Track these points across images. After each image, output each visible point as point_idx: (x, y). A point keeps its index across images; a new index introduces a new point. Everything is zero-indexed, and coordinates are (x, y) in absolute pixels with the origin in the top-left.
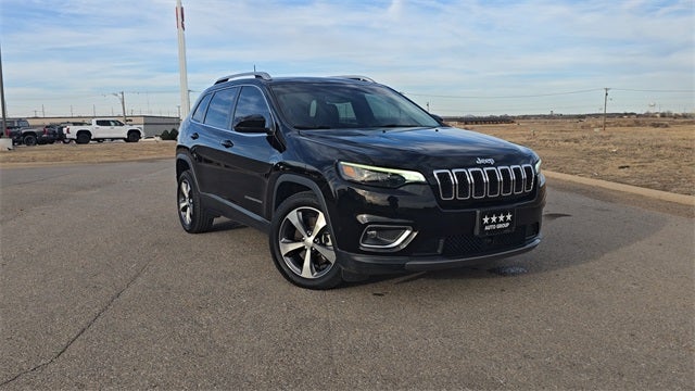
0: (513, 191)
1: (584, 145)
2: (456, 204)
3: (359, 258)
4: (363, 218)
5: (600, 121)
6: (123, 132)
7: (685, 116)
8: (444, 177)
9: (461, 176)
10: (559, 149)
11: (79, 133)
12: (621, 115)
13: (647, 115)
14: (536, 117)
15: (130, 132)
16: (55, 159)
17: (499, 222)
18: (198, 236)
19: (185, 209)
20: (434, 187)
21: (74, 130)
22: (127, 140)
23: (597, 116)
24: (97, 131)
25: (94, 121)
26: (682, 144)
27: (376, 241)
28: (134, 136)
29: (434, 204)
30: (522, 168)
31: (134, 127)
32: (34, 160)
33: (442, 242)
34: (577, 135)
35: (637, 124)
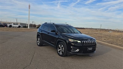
0: (93, 45)
1: (98, 35)
2: (85, 46)
3: (70, 53)
4: (72, 47)
5: (100, 30)
7: (114, 30)
8: (83, 42)
9: (86, 42)
10: (94, 35)
11: (10, 25)
12: (103, 29)
13: (107, 29)
14: (89, 28)
15: (19, 26)
16: (7, 30)
17: (90, 49)
18: (41, 47)
19: (38, 42)
20: (82, 43)
21: (9, 25)
23: (99, 29)
24: (13, 25)
26: (114, 36)
27: (73, 50)
28: (19, 27)
29: (82, 45)
30: (92, 41)
32: (3, 30)
33: (82, 51)
34: (97, 33)
35: (106, 31)
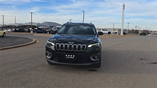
0: (77, 50)
2: (60, 51)
6: (107, 32)
8: (58, 45)
9: (62, 45)
17: (71, 57)
22: (108, 34)
25: (102, 30)
31: (110, 31)
